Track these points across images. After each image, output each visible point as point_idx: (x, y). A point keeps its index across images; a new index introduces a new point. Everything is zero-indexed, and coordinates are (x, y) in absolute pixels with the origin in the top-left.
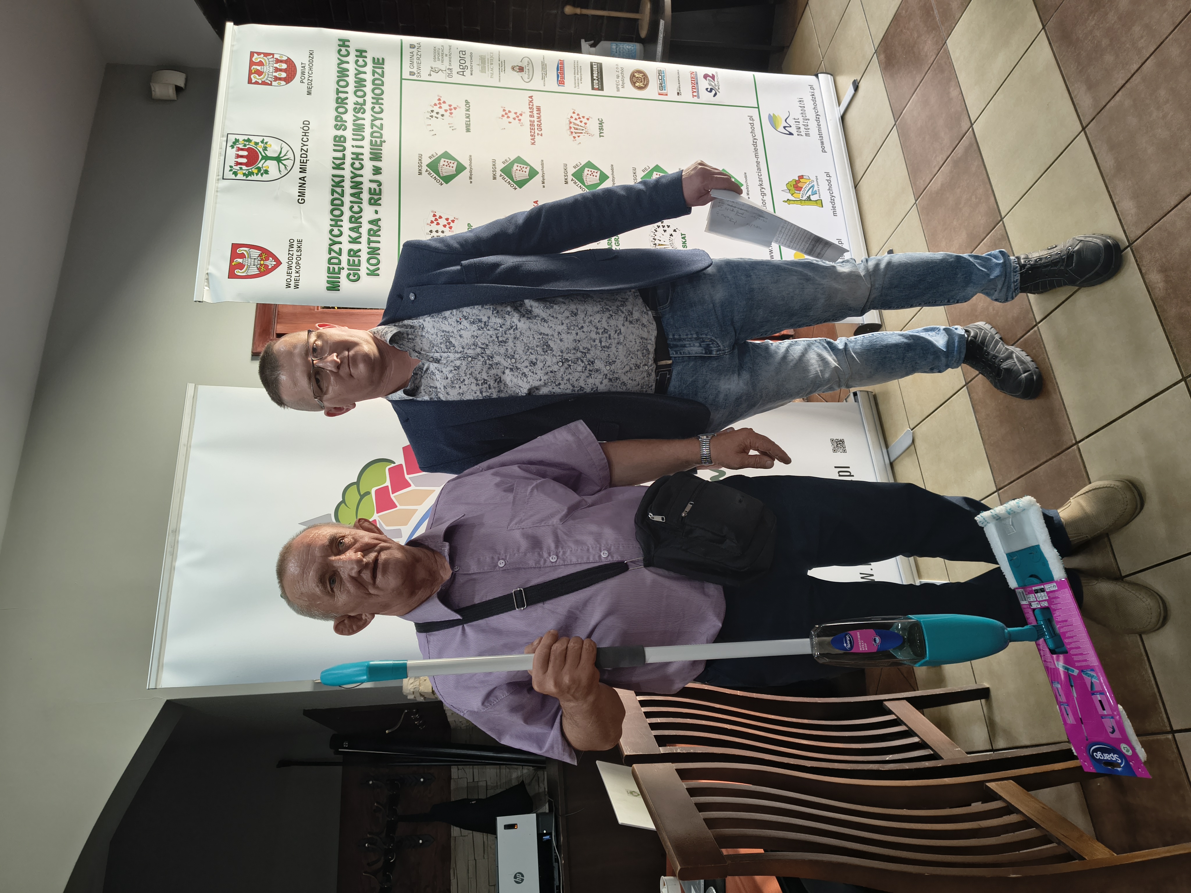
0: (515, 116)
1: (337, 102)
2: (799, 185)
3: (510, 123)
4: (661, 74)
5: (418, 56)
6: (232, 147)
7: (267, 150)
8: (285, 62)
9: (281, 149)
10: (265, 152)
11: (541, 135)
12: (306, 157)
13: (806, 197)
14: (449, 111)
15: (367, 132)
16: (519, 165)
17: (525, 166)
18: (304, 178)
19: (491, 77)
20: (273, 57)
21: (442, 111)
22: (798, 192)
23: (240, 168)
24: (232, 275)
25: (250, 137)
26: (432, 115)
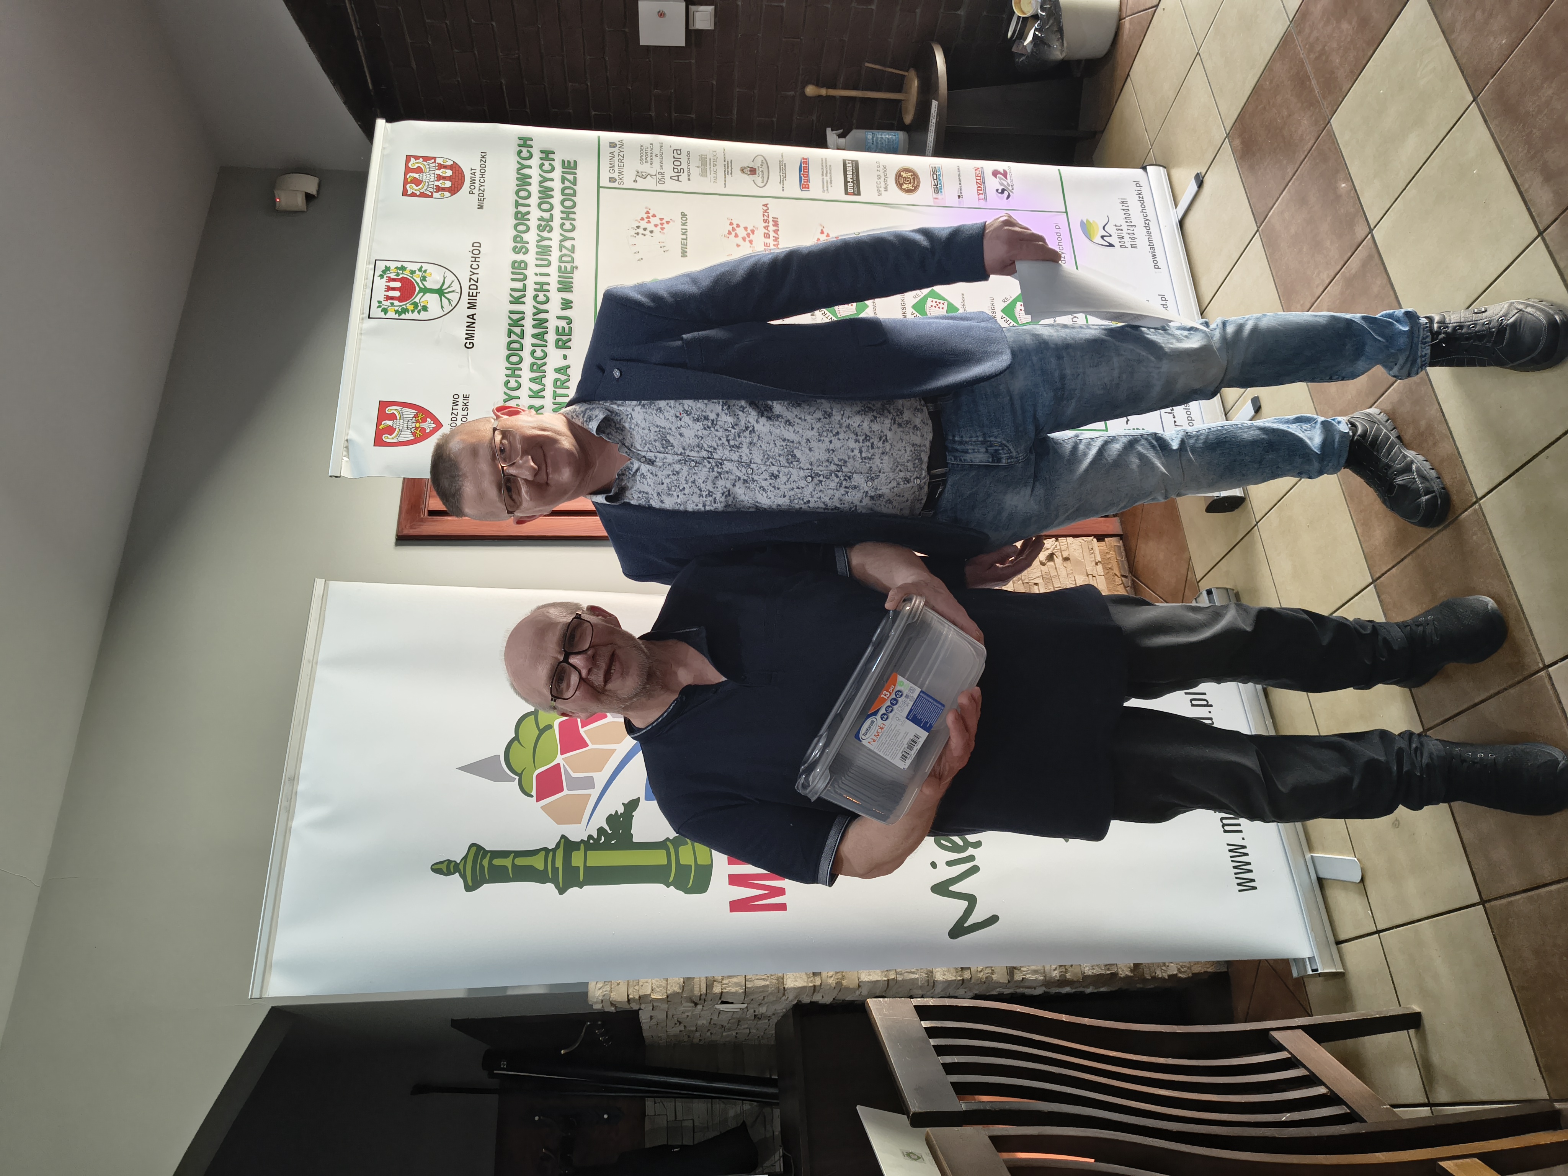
0: (745, 230)
1: (516, 218)
4: (935, 172)
5: (620, 157)
6: (381, 276)
7: (426, 281)
8: (450, 167)
9: (444, 278)
10: (424, 282)
14: (660, 226)
15: (555, 256)
18: (473, 315)
19: (714, 182)
20: (435, 162)
21: (650, 227)
23: (391, 303)
24: (379, 442)
25: (404, 264)
26: (638, 231)
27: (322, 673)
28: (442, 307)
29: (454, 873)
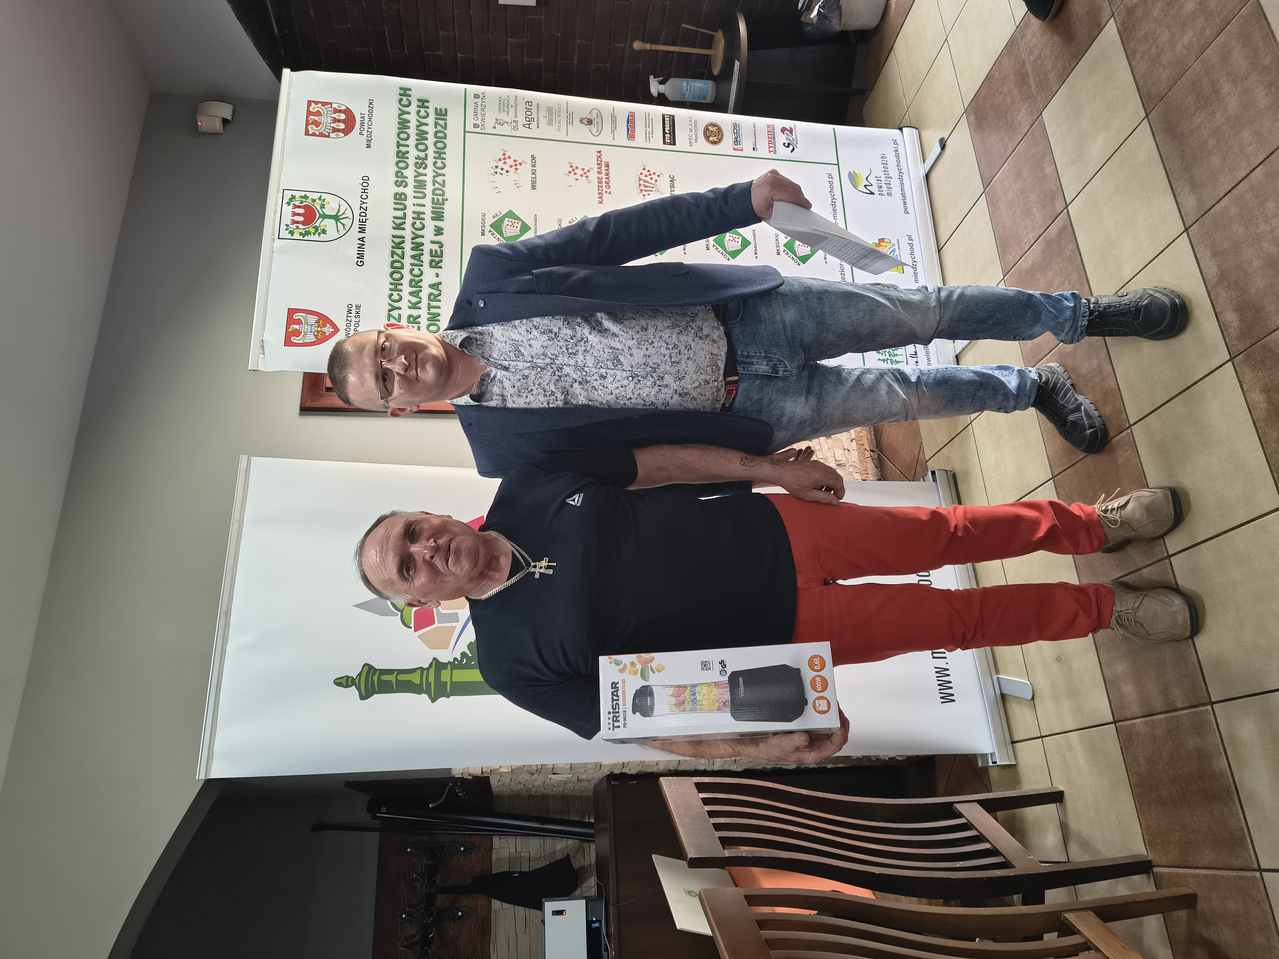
0: (582, 172)
1: (398, 156)
3: (577, 180)
4: (735, 126)
5: (483, 107)
6: (289, 204)
7: (324, 208)
8: (344, 112)
9: (340, 207)
10: (323, 210)
11: (610, 193)
12: (366, 216)
14: (514, 167)
15: (429, 188)
18: (363, 238)
19: (558, 130)
20: (331, 107)
21: (506, 167)
23: (296, 227)
24: (288, 343)
25: (307, 194)
26: (497, 171)
27: (246, 529)
28: (338, 231)
29: (351, 686)
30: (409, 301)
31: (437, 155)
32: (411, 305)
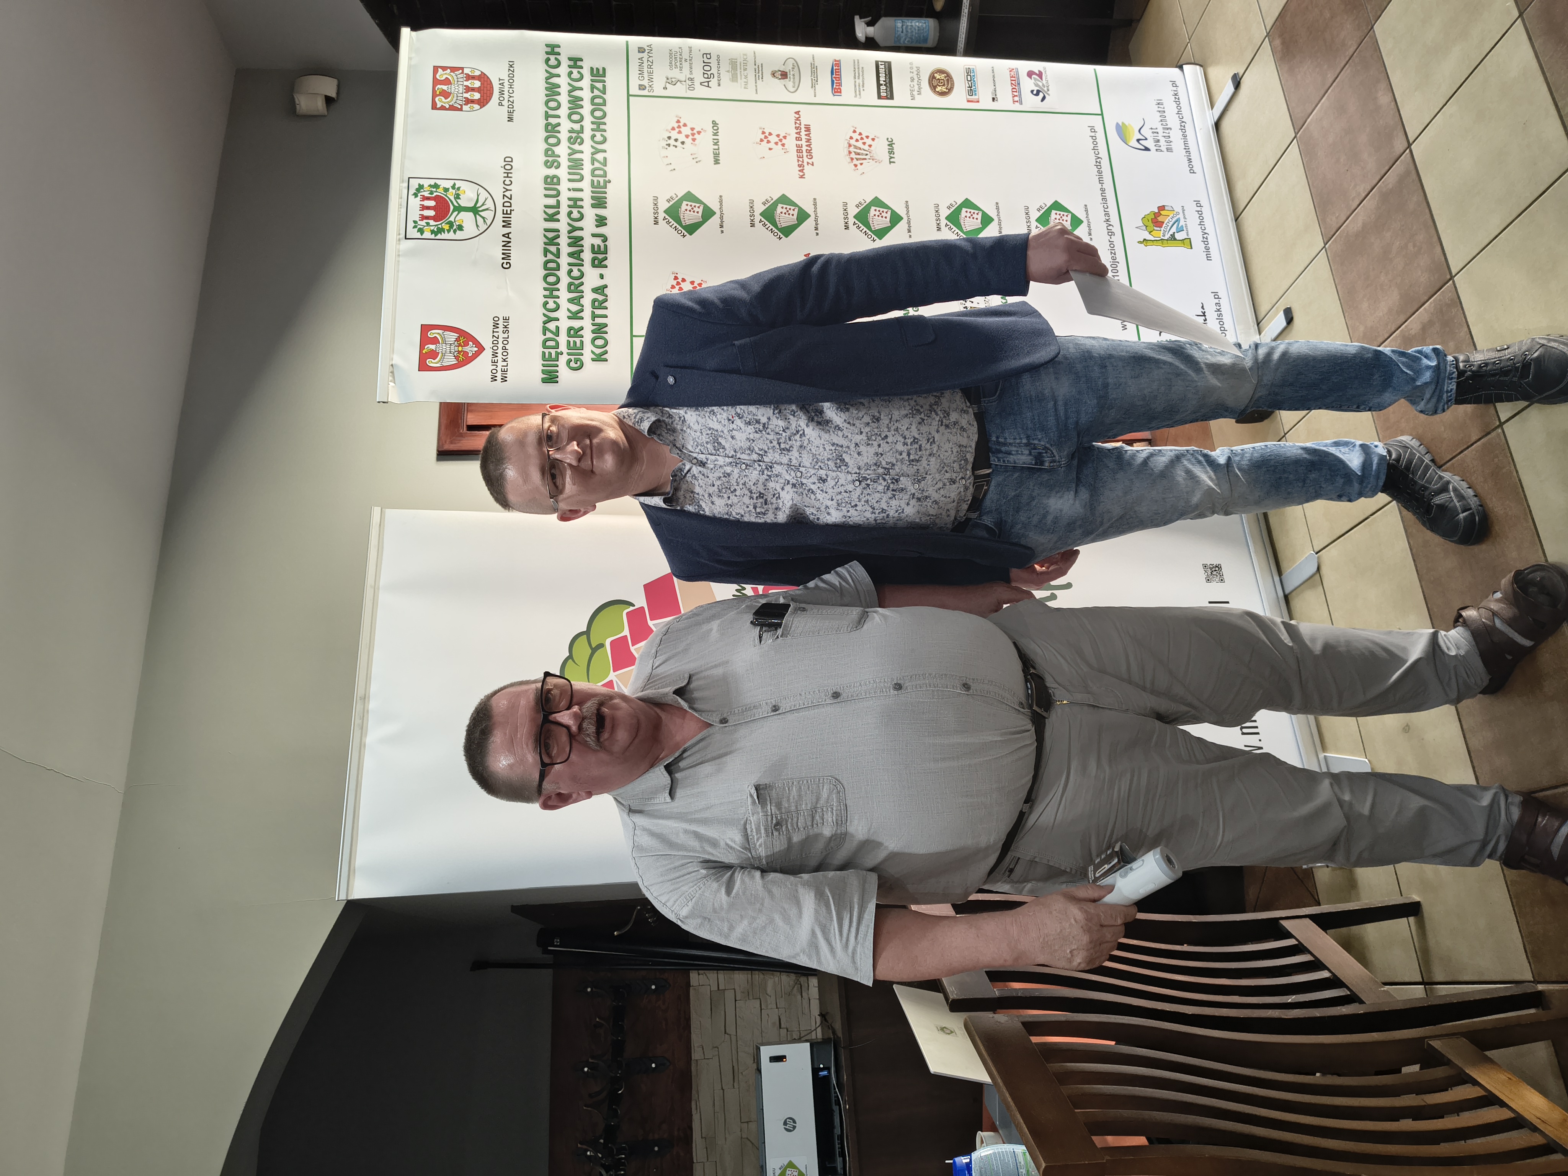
0: (777, 139)
1: (547, 130)
2: (1160, 219)
3: (770, 149)
4: (969, 72)
5: (649, 63)
6: (416, 195)
7: (460, 199)
8: (478, 78)
9: (478, 196)
10: (458, 200)
11: (813, 165)
12: (511, 206)
13: (1169, 235)
14: (691, 137)
15: (587, 170)
16: (785, 206)
17: (793, 208)
18: (508, 234)
19: (745, 88)
20: (462, 73)
21: (681, 138)
22: (1158, 229)
23: (426, 223)
24: (423, 367)
25: (438, 182)
26: (670, 142)
27: (384, 598)
28: (477, 226)
30: (568, 310)
31: (595, 126)
32: (570, 315)
